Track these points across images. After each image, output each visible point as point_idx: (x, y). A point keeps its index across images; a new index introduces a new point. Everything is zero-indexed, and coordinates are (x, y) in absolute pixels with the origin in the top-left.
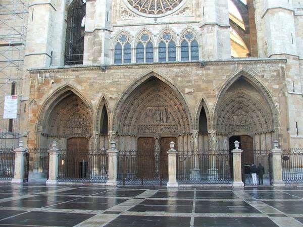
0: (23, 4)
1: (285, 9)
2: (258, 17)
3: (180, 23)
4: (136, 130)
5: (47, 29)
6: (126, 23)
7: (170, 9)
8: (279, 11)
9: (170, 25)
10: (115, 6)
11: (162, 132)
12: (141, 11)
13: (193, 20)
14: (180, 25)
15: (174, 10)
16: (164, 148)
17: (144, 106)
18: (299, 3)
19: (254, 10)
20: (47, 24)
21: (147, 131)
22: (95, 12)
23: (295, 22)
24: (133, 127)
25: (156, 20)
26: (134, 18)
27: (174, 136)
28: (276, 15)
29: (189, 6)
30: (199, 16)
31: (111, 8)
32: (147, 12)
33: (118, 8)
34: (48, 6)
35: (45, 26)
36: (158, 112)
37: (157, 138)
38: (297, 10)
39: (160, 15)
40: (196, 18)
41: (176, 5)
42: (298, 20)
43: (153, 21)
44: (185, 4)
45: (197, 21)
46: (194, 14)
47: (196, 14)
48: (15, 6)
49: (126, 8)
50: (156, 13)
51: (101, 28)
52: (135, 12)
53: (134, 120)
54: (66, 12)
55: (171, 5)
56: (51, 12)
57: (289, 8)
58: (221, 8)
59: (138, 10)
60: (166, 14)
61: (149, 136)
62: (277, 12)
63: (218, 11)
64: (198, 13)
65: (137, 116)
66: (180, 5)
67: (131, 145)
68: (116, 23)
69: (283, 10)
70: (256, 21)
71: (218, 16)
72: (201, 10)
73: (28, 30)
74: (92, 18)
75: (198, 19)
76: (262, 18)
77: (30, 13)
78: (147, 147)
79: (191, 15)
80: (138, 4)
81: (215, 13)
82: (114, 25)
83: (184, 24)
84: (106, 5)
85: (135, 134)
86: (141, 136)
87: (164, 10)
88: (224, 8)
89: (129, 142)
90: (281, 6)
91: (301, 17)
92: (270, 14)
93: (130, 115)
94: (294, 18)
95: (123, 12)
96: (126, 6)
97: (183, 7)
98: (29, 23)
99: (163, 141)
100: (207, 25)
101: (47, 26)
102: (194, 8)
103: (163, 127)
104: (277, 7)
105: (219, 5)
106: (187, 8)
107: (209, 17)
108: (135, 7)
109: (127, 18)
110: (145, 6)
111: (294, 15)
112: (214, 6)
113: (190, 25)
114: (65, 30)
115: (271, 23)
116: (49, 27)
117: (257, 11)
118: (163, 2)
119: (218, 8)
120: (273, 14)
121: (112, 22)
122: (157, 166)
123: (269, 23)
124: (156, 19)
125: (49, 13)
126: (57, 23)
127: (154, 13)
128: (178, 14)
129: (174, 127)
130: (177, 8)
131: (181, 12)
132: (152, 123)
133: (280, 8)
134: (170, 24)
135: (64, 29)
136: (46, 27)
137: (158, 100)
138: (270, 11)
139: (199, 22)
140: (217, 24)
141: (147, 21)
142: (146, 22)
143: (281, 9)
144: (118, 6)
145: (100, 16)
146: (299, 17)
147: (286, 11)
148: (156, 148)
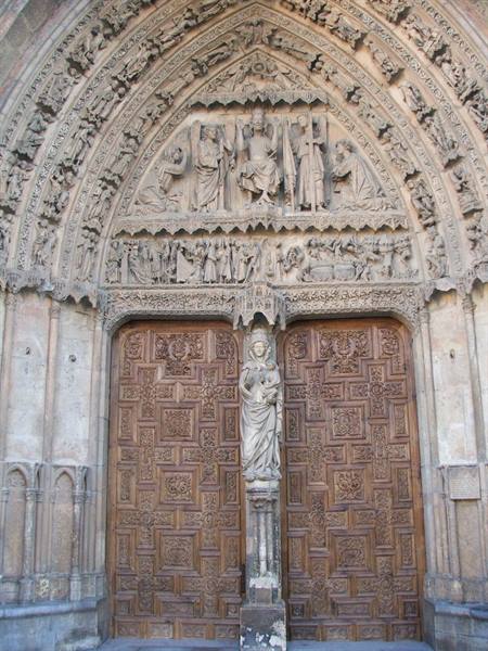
4: (102, 259)
11: (292, 278)
16: (311, 403)
17: (167, 101)
21: (185, 269)
24: (78, 237)
27: (384, 304)
36: (259, 145)
37: (259, 319)
53: (86, 185)
61: (194, 307)
65: (108, 161)
67: (52, 366)
78: (179, 393)
85: (89, 289)
86: (138, 308)
89: (38, 344)
93: (56, 140)
99: (304, 349)
103: (299, 241)
122: (261, 547)
129: (384, 238)
132: (222, 213)
137: (258, 71)
148: (258, 394)
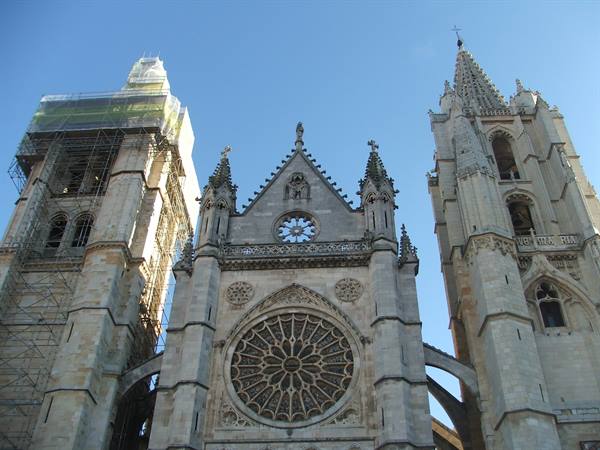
0: (34, 386)
1: (537, 412)
2: (488, 429)
3: (338, 440)
5: (72, 439)
6: (230, 436)
7: (319, 413)
8: (528, 417)
9: (318, 445)
10: (212, 401)
12: (262, 414)
13: (362, 433)
14: (337, 444)
15: (326, 414)
18: (563, 400)
19: (480, 414)
20: (75, 430)
22: (172, 411)
23: (560, 437)
25: (290, 434)
26: (248, 427)
28: (522, 424)
29: (355, 407)
30: (374, 427)
31: (204, 406)
32: (274, 417)
33: (217, 407)
34: (82, 394)
35: (70, 435)
38: (560, 412)
39: (299, 424)
40: (368, 430)
41: (329, 405)
42: (565, 432)
43: (284, 435)
44: (346, 403)
45: (371, 436)
46: (364, 423)
47: (368, 424)
48: (18, 389)
49: (234, 407)
50: (290, 420)
51: (182, 444)
52: (250, 415)
54: (116, 408)
55: (320, 404)
56: (86, 406)
57: (547, 411)
58: (417, 412)
59: (257, 412)
60: (310, 422)
62: (524, 418)
63: (410, 418)
64: (371, 422)
66: (338, 405)
68: (211, 436)
69: (535, 414)
70: (484, 436)
71: (411, 428)
72: (378, 415)
73: (33, 439)
74: (166, 423)
75: (372, 433)
76: (497, 429)
77: (45, 406)
79: (359, 425)
80: (255, 400)
81: (405, 421)
82: (209, 440)
83: (345, 443)
84: (196, 401)
87: (305, 414)
88: (423, 411)
90: (531, 407)
91: (570, 428)
92: (510, 424)
94: (558, 429)
95: (226, 415)
96: (234, 403)
97: (344, 409)
98: (38, 425)
100: (391, 446)
101: (75, 434)
102: (364, 412)
104: (523, 407)
105: (412, 406)
106: (351, 411)
107: (394, 429)
108: (250, 406)
109: (234, 427)
110: (271, 405)
111: (557, 423)
112: (403, 407)
113: (357, 444)
114: (108, 443)
115: (514, 440)
116: (78, 436)
117: (486, 416)
118: (304, 399)
119: (410, 410)
120: (516, 422)
121: (204, 433)
123: (511, 439)
124: (290, 431)
125: (81, 408)
126: (95, 429)
127: (287, 418)
128: (334, 422)
130: (331, 410)
131: (340, 419)
133: (529, 410)
134: (317, 441)
135: (106, 441)
136: (72, 436)
138: (509, 416)
139: (373, 439)
140: (409, 444)
141: (272, 434)
142: (271, 437)
143: (530, 413)
144: (218, 401)
145: (182, 420)
146: (566, 427)
147: (540, 415)
